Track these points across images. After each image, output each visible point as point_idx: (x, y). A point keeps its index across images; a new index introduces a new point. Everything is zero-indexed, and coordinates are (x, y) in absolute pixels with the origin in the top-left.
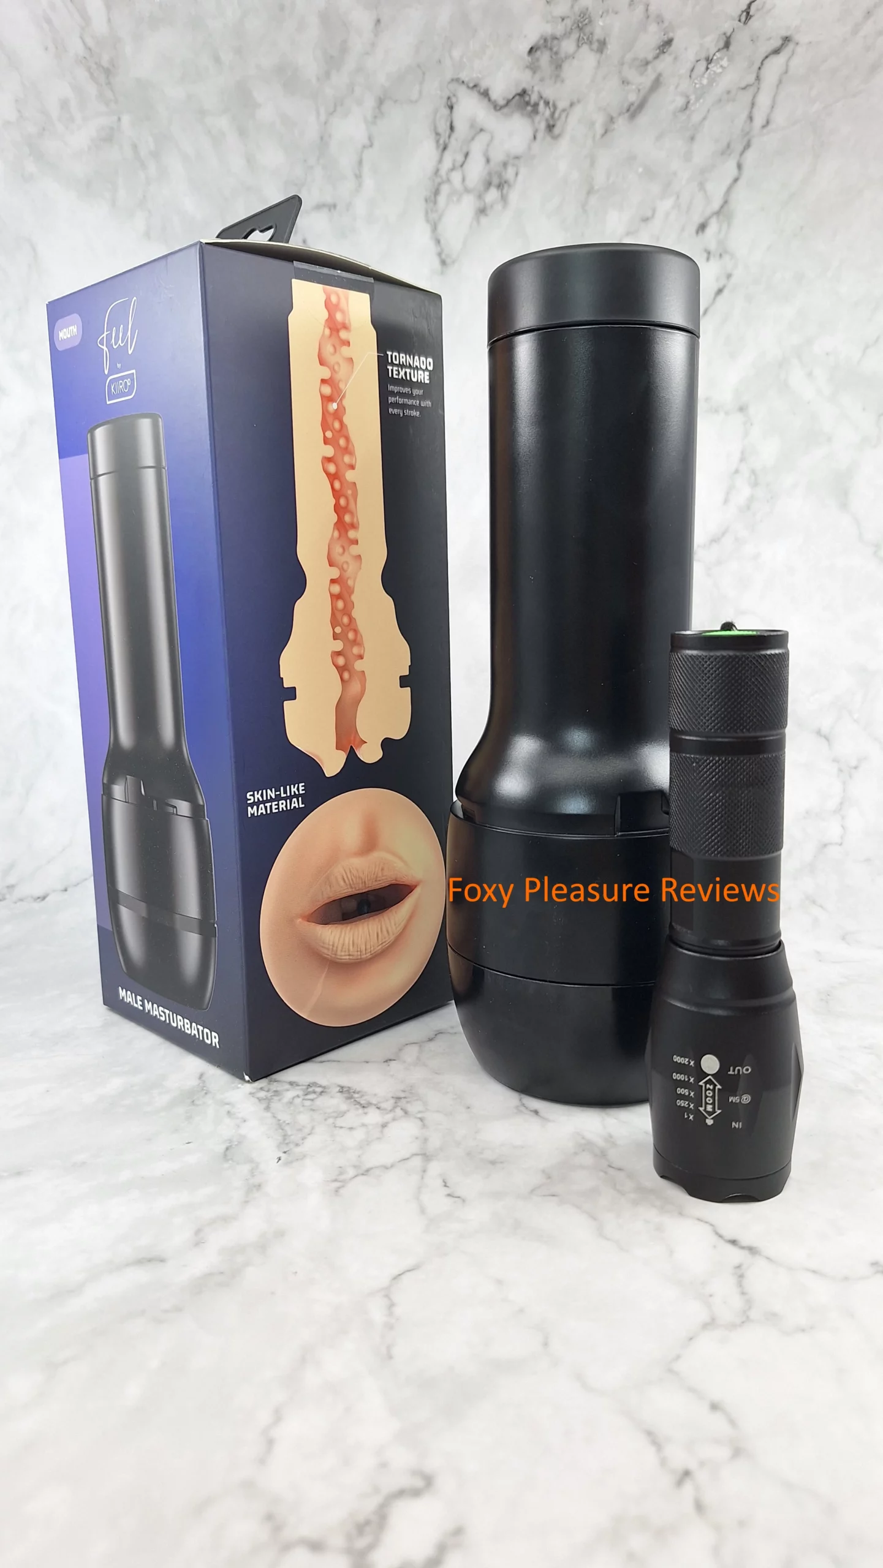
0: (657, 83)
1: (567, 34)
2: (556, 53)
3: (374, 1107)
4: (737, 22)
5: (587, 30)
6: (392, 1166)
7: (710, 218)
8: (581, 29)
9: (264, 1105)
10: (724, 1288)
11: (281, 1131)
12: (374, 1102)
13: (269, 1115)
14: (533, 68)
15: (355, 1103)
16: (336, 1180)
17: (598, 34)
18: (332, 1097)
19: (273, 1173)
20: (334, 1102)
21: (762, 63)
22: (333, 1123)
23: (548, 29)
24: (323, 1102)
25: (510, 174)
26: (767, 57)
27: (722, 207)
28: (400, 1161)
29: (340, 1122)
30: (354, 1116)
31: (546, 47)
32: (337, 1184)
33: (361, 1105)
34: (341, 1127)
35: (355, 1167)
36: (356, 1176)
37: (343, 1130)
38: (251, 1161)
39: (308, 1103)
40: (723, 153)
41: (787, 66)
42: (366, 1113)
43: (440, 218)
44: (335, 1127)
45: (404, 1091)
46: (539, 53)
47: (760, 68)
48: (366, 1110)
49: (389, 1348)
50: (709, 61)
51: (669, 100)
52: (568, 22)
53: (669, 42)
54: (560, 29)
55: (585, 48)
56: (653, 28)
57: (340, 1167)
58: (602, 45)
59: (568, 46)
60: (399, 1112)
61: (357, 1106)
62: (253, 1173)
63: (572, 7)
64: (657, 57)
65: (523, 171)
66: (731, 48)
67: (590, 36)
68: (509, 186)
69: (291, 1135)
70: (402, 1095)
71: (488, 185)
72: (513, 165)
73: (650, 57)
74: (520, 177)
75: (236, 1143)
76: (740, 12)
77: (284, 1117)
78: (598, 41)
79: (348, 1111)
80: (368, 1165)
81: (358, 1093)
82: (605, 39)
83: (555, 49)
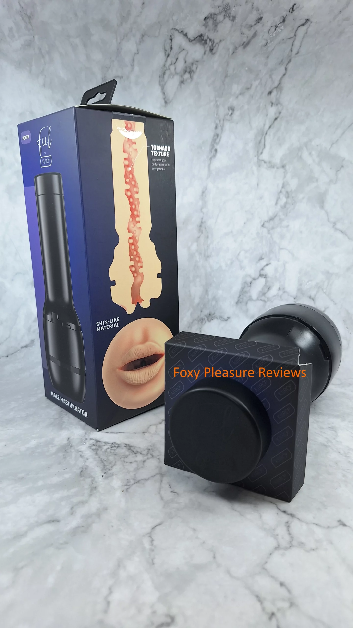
0: (255, 35)
1: (220, 13)
2: (215, 20)
3: (139, 453)
4: (288, 12)
5: (228, 12)
6: (148, 479)
7: (273, 89)
8: (226, 11)
9: (95, 452)
10: (282, 531)
11: (103, 464)
12: (139, 450)
13: (97, 456)
14: (206, 26)
15: (132, 451)
16: (126, 485)
17: (233, 14)
18: (122, 449)
19: (101, 482)
20: (123, 451)
21: (297, 29)
22: (124, 460)
23: (213, 11)
24: (118, 451)
25: (194, 68)
26: (299, 27)
27: (278, 85)
28: (151, 477)
29: (126, 460)
30: (131, 458)
31: (211, 17)
32: (126, 487)
33: (134, 452)
34: (127, 462)
35: (134, 479)
36: (134, 483)
37: (127, 463)
38: (92, 477)
39: (113, 451)
40: (280, 64)
41: (307, 30)
42: (136, 456)
43: (165, 84)
44: (124, 462)
45: (151, 446)
46: (208, 20)
47: (296, 31)
48: (136, 455)
49: (152, 560)
50: (276, 27)
51: (259, 41)
52: (221, 8)
53: (261, 19)
54: (217, 11)
55: (227, 19)
56: (255, 12)
57: (128, 480)
58: (234, 18)
59: (220, 18)
60: (149, 456)
61: (133, 453)
62: (92, 482)
63: (223, 2)
64: (255, 24)
65: (200, 67)
66: (286, 22)
67: (229, 14)
68: (194, 72)
69: (107, 465)
70: (151, 448)
71: (185, 72)
72: (196, 64)
73: (253, 24)
74: (198, 69)
75: (85, 469)
76: (290, 8)
77: (103, 457)
78: (233, 16)
79: (129, 455)
80: (139, 479)
81: (133, 447)
82: (235, 16)
83: (215, 19)
